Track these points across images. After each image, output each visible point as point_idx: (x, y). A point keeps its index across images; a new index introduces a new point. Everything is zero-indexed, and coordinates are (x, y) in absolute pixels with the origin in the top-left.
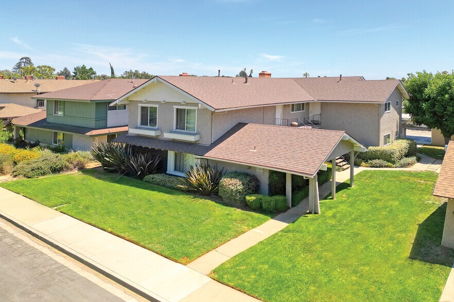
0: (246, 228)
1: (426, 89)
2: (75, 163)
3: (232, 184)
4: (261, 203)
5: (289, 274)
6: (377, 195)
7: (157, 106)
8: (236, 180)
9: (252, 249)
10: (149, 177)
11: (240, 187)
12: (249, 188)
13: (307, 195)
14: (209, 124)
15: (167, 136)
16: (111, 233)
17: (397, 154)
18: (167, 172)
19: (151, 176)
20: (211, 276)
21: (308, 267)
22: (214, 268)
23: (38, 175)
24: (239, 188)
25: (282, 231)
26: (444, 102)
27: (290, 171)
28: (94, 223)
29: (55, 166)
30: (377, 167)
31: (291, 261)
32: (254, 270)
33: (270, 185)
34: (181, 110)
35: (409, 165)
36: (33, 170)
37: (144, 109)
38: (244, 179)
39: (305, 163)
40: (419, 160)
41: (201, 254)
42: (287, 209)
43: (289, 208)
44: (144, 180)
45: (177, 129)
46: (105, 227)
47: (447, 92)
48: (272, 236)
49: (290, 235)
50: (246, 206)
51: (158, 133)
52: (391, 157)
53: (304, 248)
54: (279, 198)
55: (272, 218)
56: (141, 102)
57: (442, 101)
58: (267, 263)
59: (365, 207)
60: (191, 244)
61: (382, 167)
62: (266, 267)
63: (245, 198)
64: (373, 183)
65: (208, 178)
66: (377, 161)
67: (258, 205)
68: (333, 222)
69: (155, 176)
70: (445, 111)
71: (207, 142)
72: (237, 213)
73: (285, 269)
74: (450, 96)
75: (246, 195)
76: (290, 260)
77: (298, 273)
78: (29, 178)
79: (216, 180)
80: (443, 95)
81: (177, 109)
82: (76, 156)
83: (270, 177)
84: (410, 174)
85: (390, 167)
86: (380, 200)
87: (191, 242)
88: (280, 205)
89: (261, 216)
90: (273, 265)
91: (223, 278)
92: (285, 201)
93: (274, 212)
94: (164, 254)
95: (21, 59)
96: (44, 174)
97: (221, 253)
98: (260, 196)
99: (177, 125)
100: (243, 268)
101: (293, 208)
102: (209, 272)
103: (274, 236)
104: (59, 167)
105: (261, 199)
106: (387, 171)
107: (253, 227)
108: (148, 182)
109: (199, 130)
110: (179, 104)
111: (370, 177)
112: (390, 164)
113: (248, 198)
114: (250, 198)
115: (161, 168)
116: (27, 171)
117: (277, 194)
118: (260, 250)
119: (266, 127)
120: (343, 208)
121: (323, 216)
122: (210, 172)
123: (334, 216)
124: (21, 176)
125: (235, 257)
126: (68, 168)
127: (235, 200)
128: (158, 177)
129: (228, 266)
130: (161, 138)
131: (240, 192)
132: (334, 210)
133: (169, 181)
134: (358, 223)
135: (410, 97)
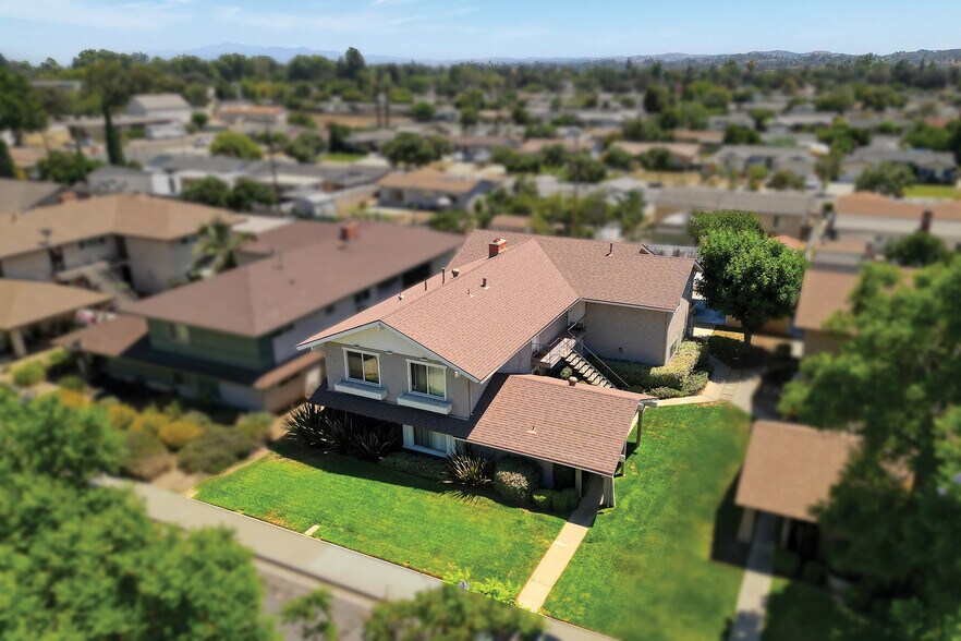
0: (546, 541)
3: (513, 481)
4: (552, 503)
5: (611, 601)
7: (375, 354)
8: (518, 475)
9: (566, 573)
11: (525, 484)
14: (466, 391)
15: (403, 402)
16: (408, 567)
18: (404, 447)
20: (544, 613)
24: (523, 485)
25: (585, 540)
27: (586, 468)
28: (378, 555)
30: (661, 398)
32: (579, 601)
34: (418, 366)
35: (699, 390)
37: (353, 356)
38: (527, 472)
39: (601, 456)
40: (710, 374)
43: (579, 500)
45: (413, 391)
46: (398, 561)
48: (577, 550)
49: (595, 546)
50: (533, 506)
52: (679, 382)
55: (567, 520)
56: (348, 346)
58: (588, 590)
60: (505, 576)
61: (667, 397)
62: (588, 595)
63: (532, 498)
64: (662, 437)
66: (661, 390)
67: (548, 504)
69: (397, 459)
71: (463, 414)
72: (528, 517)
73: (606, 595)
75: (533, 493)
76: (607, 584)
81: (412, 365)
85: (677, 397)
89: (555, 519)
90: (594, 592)
91: (556, 614)
96: (229, 464)
97: (539, 582)
98: (549, 493)
99: (413, 383)
100: (569, 600)
101: (584, 499)
103: (579, 549)
105: (550, 499)
106: (673, 407)
107: (554, 539)
108: (388, 467)
109: (451, 397)
110: (414, 357)
112: (677, 392)
113: (536, 497)
114: (539, 498)
118: (575, 573)
120: (636, 490)
121: (619, 510)
123: (631, 509)
125: (555, 586)
127: (520, 499)
128: (402, 461)
129: (554, 599)
130: (389, 401)
131: (525, 490)
132: (629, 497)
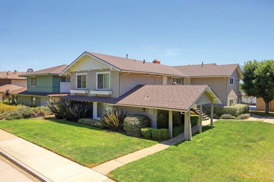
0: (140, 147)
1: (255, 71)
2: (39, 112)
3: (132, 121)
4: (152, 133)
5: (169, 176)
6: (229, 132)
7: (86, 74)
8: (134, 118)
10: (81, 120)
11: (138, 123)
12: (144, 124)
13: (183, 131)
14: (118, 82)
15: (93, 93)
16: (45, 148)
17: (238, 112)
18: (93, 118)
19: (82, 119)
20: (108, 176)
21: (184, 171)
22: (111, 170)
23: (15, 119)
24: (136, 123)
25: (165, 150)
26: (266, 78)
27: (172, 109)
28: (36, 142)
29: (25, 114)
30: (226, 119)
31: (171, 167)
32: (142, 172)
33: (158, 121)
34: (101, 75)
35: (246, 118)
36: (11, 115)
37: (79, 77)
38: (140, 117)
39: (182, 104)
40: (251, 116)
41: (103, 161)
42: (169, 138)
43: (170, 138)
44: (78, 122)
45: (98, 88)
46: (42, 144)
47: (268, 71)
48: (158, 152)
49: (171, 152)
50: (141, 136)
51: (87, 92)
52: (235, 113)
53: (181, 160)
54: (164, 130)
55: (159, 143)
56: (77, 72)
57: (265, 78)
58: (153, 168)
59: (222, 138)
60: (97, 155)
61: (229, 119)
62: (152, 170)
63: (140, 131)
64: (225, 126)
65: (117, 118)
66: (226, 115)
67: (149, 135)
68: (201, 145)
69: (85, 119)
70: (266, 85)
71: (116, 96)
72: (135, 140)
73: (167, 172)
74: (270, 74)
75: (141, 128)
77: (177, 175)
78: (9, 120)
79: (121, 119)
80: (265, 73)
81: (98, 75)
82: (40, 109)
83: (158, 116)
84: (248, 122)
85: (234, 119)
86: (231, 134)
87: (98, 154)
88: (165, 134)
89: (151, 141)
90: (157, 169)
91: (117, 177)
92: (168, 132)
93: (160, 140)
94: (77, 160)
95: (28, 70)
96: (18, 118)
97: (119, 162)
98: (151, 129)
99: (98, 86)
100: (134, 170)
101: (174, 138)
102: (108, 173)
103: (159, 152)
104: (28, 114)
105: (151, 130)
106: (233, 121)
107: (145, 147)
108: (80, 123)
109: (112, 87)
110: (99, 70)
111: (223, 123)
112: (234, 117)
113: (142, 130)
114: (144, 130)
115: (89, 115)
116: (8, 116)
117: (162, 128)
119: (156, 86)
120: (207, 138)
121: (194, 142)
122: (118, 114)
123: (202, 142)
124: (4, 119)
126: (34, 116)
127: (134, 132)
128: (86, 120)
129: (123, 169)
130: (89, 95)
131: (137, 126)
132: (202, 139)
133: (92, 122)
134: (219, 146)
135: (244, 78)
